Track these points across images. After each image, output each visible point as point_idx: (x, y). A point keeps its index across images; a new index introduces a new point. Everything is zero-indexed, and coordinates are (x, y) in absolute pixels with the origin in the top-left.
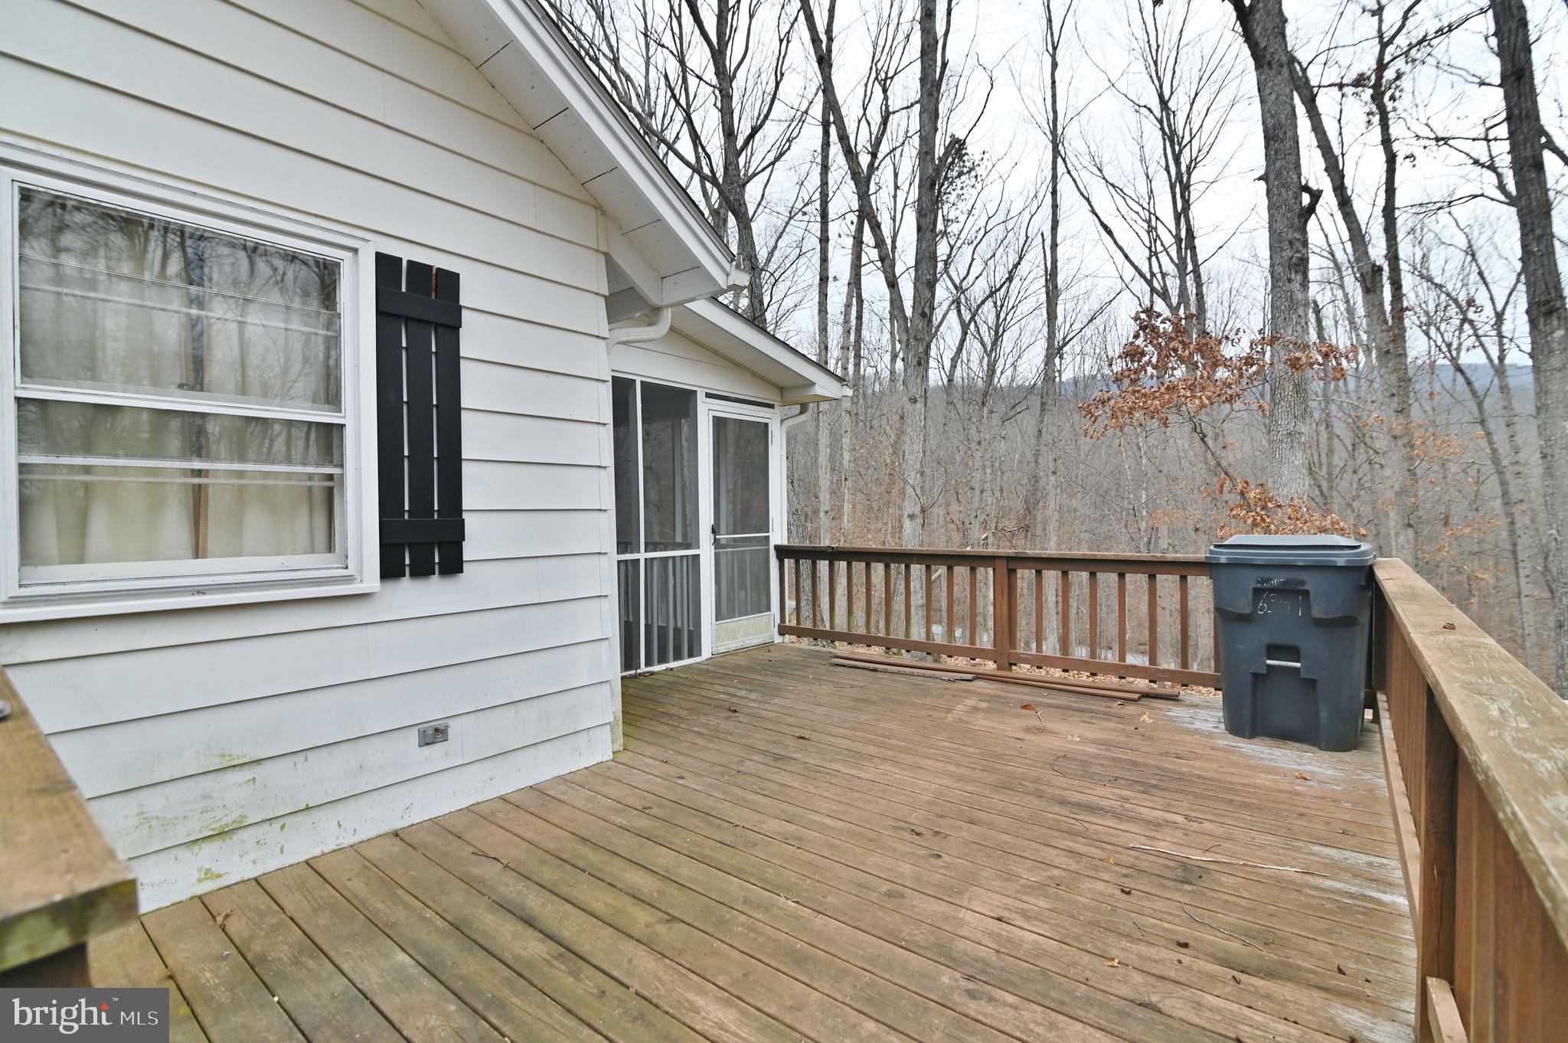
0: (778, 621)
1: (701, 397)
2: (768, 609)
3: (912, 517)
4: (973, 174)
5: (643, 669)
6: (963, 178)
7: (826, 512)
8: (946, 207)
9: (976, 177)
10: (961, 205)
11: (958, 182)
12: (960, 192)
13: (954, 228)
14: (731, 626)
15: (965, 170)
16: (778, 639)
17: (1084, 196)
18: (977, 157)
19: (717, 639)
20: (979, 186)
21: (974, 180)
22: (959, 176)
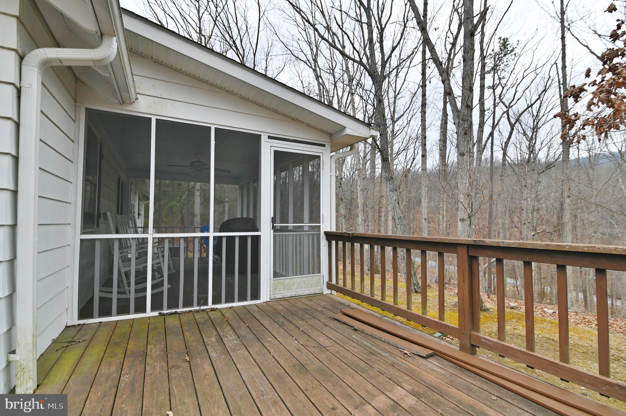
0: (326, 279)
1: (264, 139)
2: (319, 272)
3: (462, 220)
4: (514, 53)
5: (210, 305)
6: (507, 56)
7: (425, 219)
8: (499, 72)
9: (515, 54)
10: (507, 69)
11: (505, 59)
12: (506, 63)
13: (503, 81)
14: (287, 281)
15: (509, 52)
16: (326, 291)
17: (584, 46)
18: (515, 45)
19: (274, 288)
20: (516, 59)
21: (513, 56)
22: (505, 55)
